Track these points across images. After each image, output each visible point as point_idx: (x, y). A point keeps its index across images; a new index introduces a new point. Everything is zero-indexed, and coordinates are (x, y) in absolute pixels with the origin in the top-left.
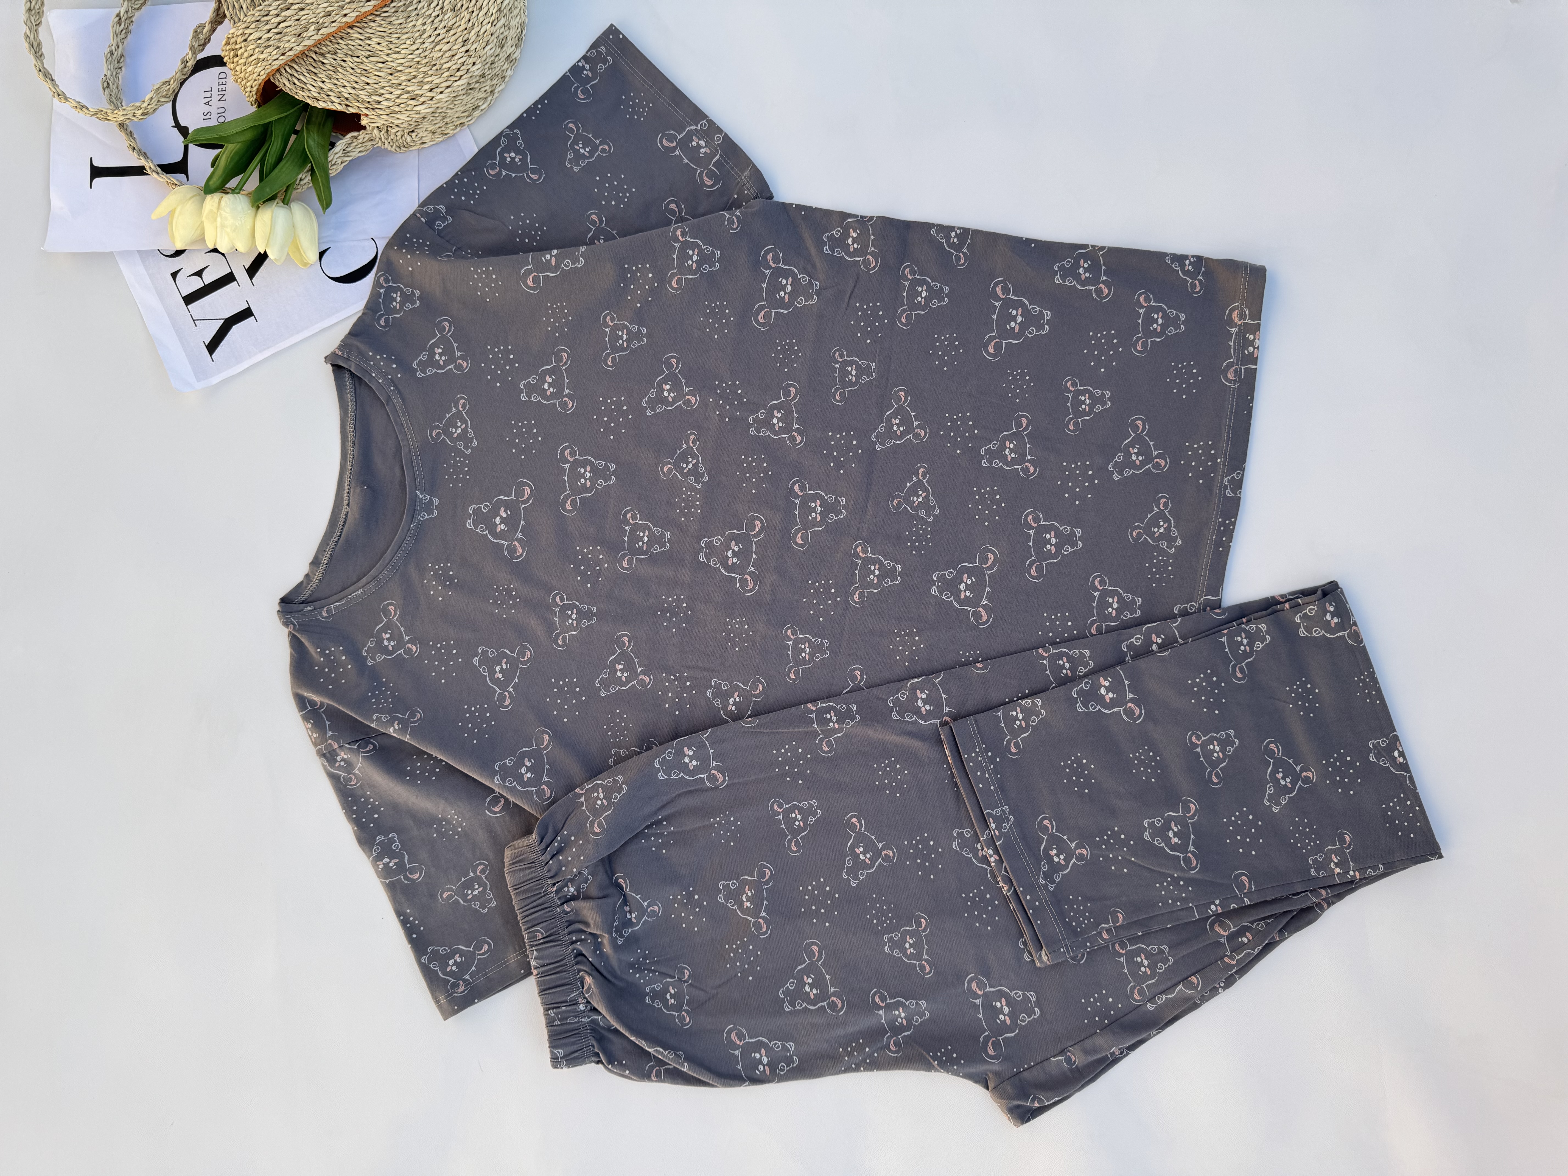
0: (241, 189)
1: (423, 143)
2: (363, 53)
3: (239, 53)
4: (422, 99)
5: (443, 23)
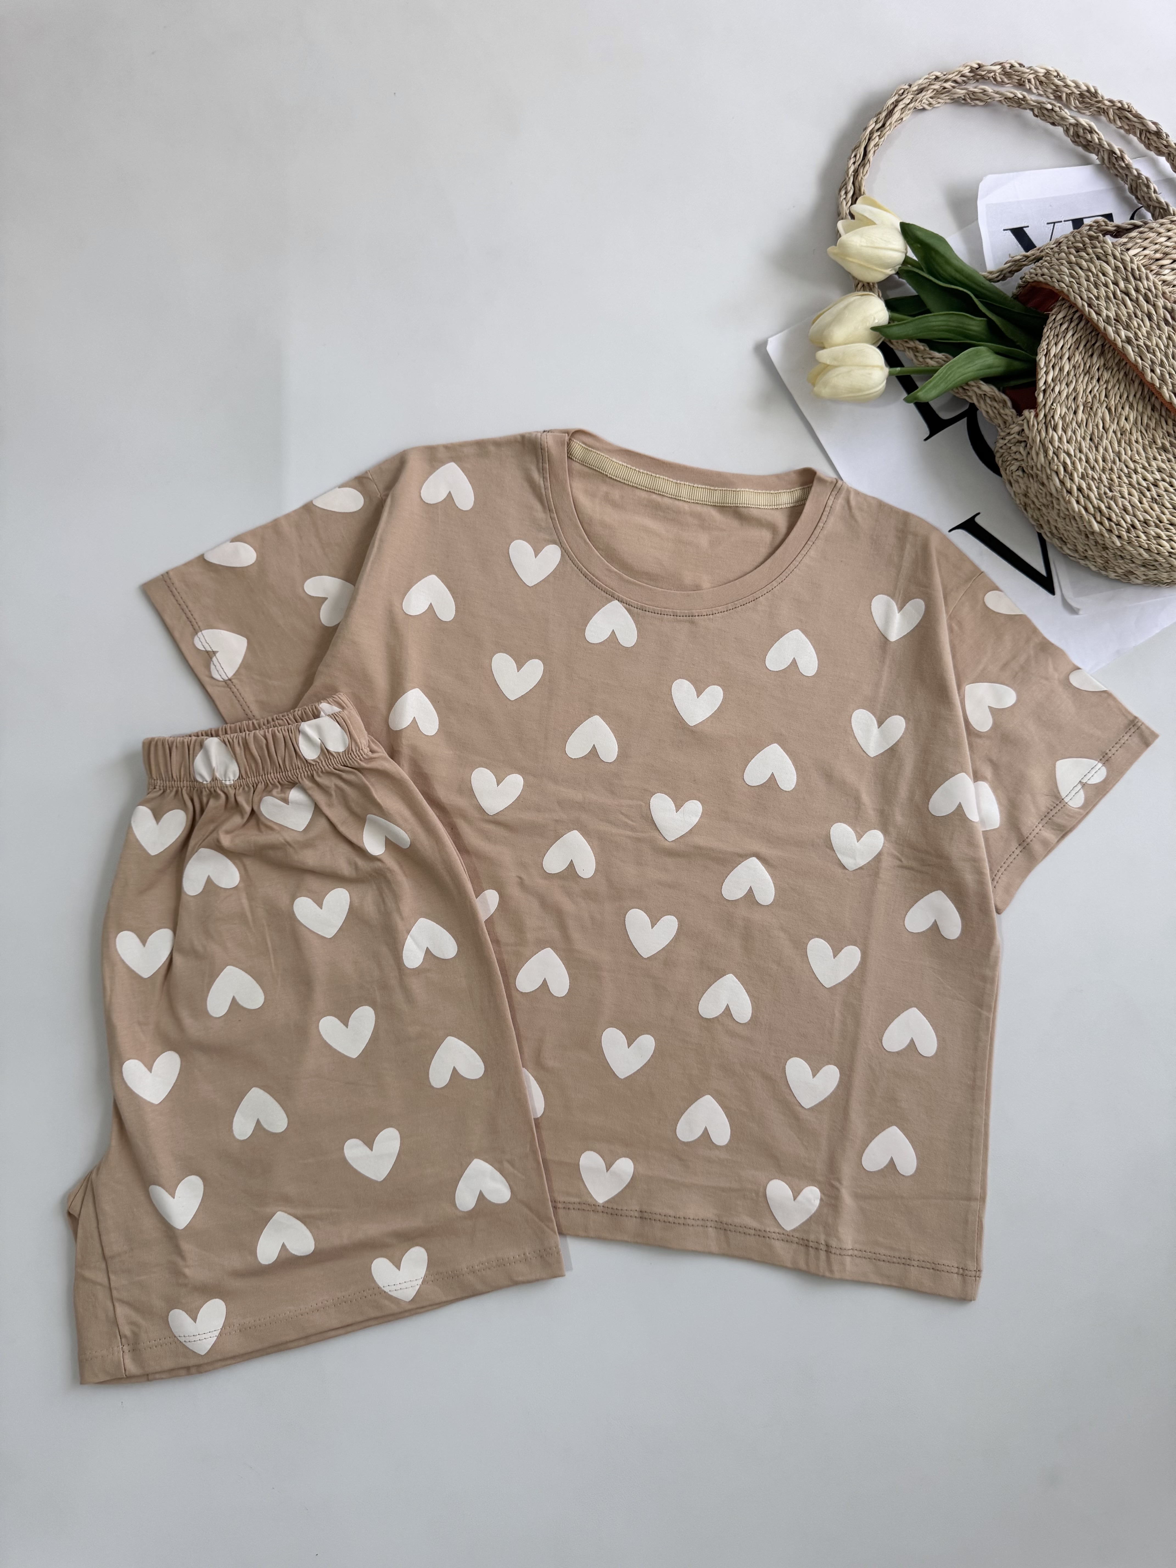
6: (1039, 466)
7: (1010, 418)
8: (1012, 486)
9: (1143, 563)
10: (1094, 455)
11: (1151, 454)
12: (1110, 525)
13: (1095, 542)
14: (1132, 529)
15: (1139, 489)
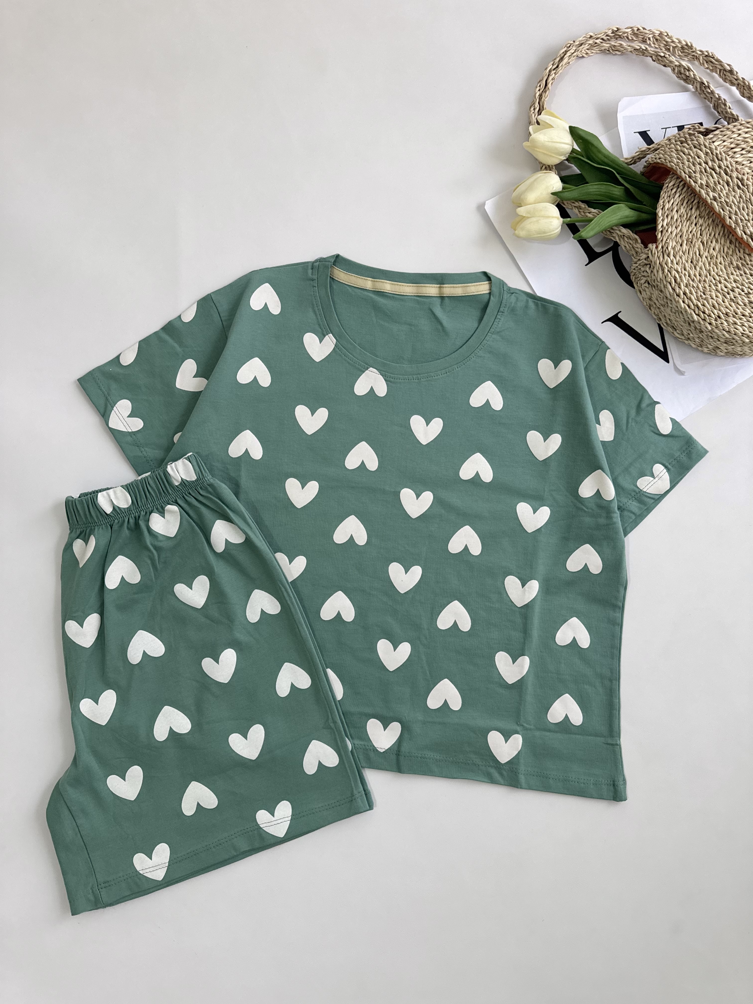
4: (676, 288)
6: (659, 280)
7: (640, 250)
8: (641, 294)
9: (725, 341)
10: (693, 272)
11: (729, 271)
12: (704, 316)
13: (695, 328)
14: (718, 318)
15: (722, 293)
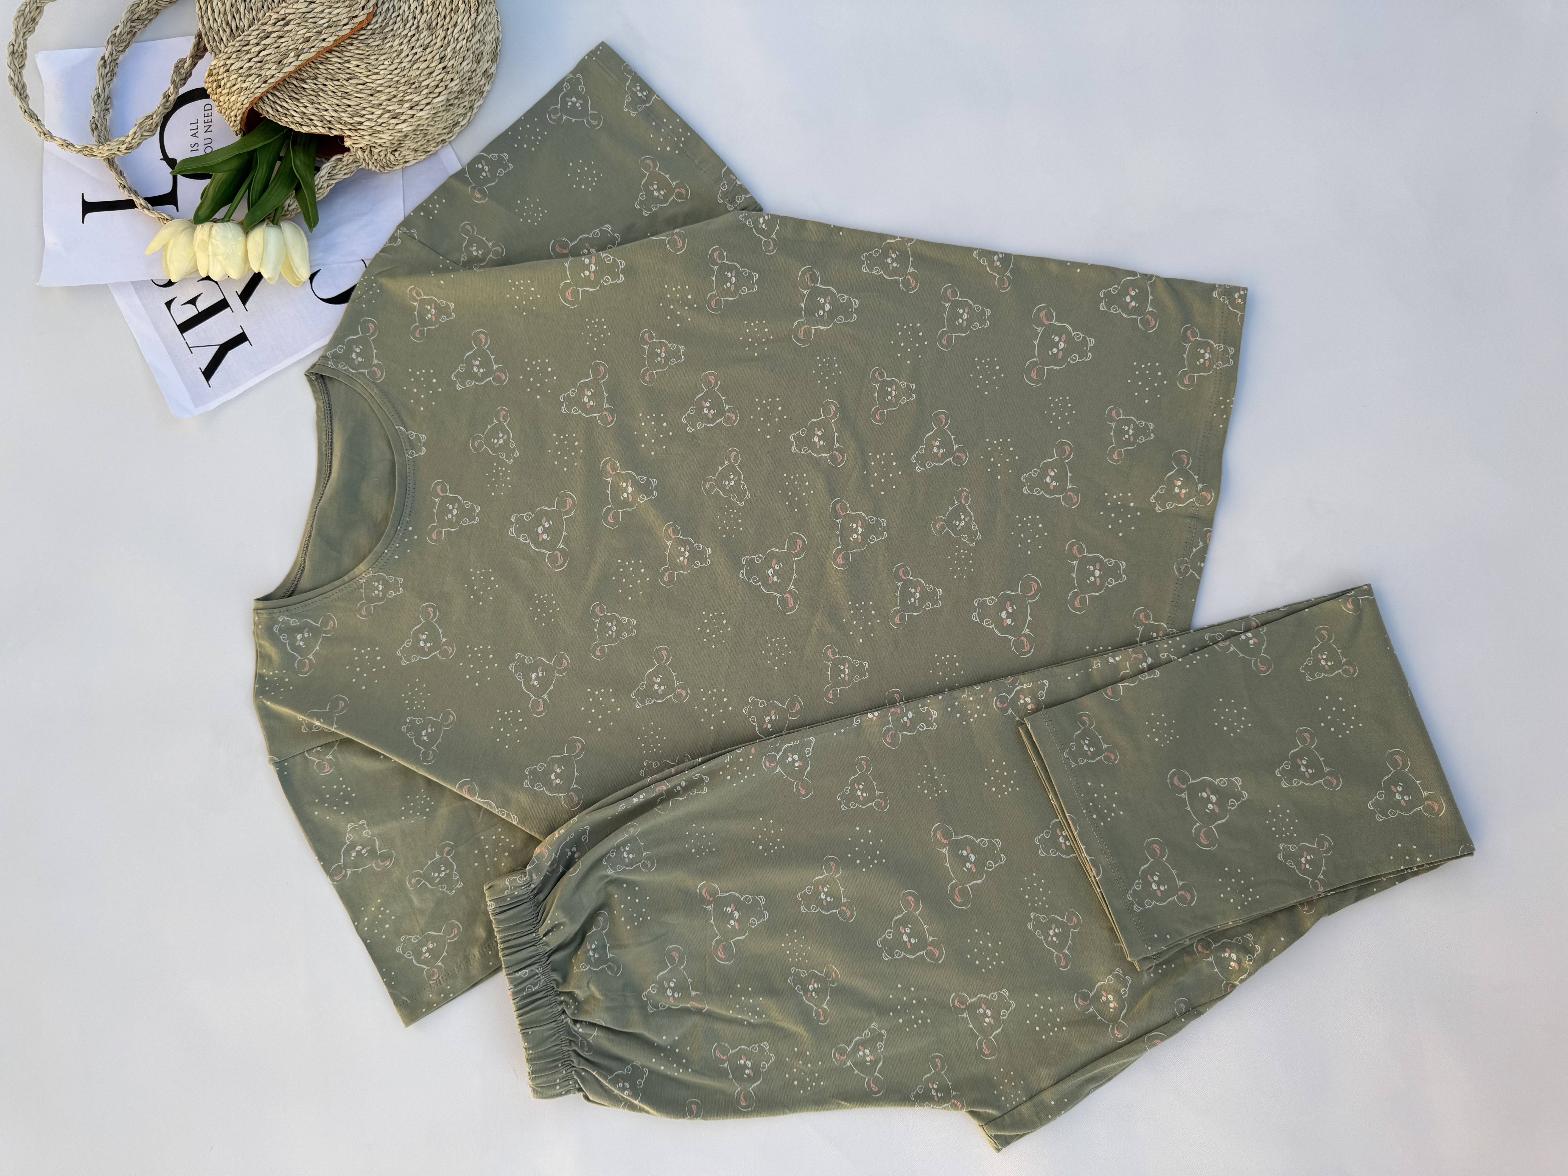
0: (230, 218)
1: (406, 162)
2: (343, 76)
3: (222, 83)
4: (403, 118)
5: (419, 41)
10: (384, 95)
11: (387, 50)
12: (442, 86)
13: (456, 99)
15: (414, 61)
